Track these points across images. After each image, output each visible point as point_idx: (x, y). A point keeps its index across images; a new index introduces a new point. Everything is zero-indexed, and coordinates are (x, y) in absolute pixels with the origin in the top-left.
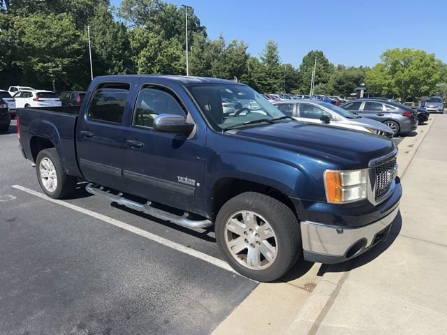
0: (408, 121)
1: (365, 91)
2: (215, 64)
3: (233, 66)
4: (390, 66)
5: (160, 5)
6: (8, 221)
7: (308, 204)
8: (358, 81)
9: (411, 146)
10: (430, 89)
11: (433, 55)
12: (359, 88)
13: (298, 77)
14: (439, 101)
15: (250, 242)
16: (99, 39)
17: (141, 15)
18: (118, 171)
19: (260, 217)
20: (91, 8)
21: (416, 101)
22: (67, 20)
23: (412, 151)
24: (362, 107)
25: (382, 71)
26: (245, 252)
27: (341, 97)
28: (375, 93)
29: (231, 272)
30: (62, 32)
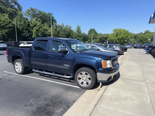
0: (121, 51)
1: (108, 42)
2: (61, 32)
3: (67, 33)
4: (115, 34)
5: (40, 12)
6: (9, 81)
7: (98, 68)
8: (106, 38)
9: (122, 58)
10: (128, 41)
11: (128, 31)
12: (106, 41)
13: (87, 37)
14: (131, 45)
15: (84, 80)
16: (19, 23)
17: (33, 15)
18: (44, 64)
19: (87, 73)
20: (15, 12)
21: (124, 45)
22: (6, 16)
23: (123, 59)
24: (108, 47)
25: (113, 35)
26: (83, 83)
27: (101, 43)
28: (112, 42)
29: (79, 88)
30: (5, 21)
